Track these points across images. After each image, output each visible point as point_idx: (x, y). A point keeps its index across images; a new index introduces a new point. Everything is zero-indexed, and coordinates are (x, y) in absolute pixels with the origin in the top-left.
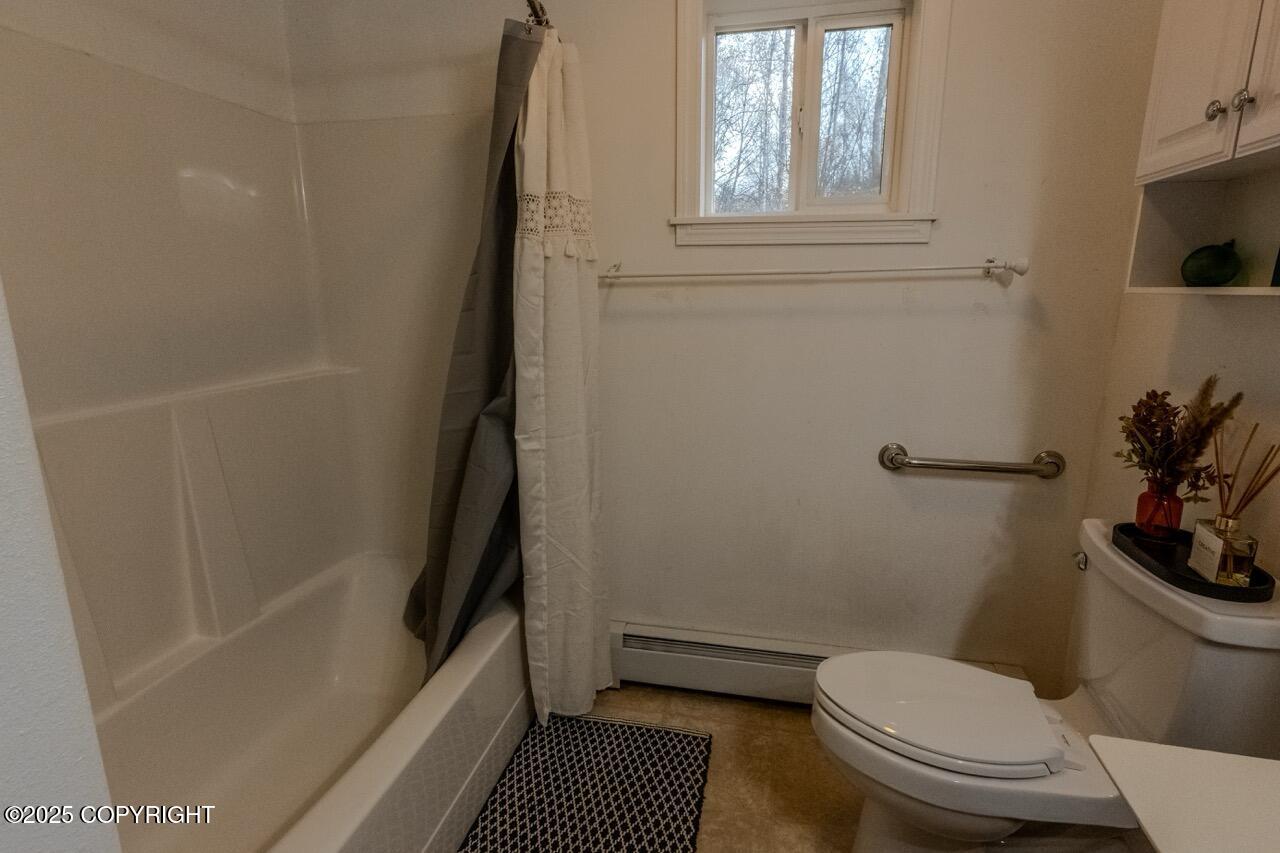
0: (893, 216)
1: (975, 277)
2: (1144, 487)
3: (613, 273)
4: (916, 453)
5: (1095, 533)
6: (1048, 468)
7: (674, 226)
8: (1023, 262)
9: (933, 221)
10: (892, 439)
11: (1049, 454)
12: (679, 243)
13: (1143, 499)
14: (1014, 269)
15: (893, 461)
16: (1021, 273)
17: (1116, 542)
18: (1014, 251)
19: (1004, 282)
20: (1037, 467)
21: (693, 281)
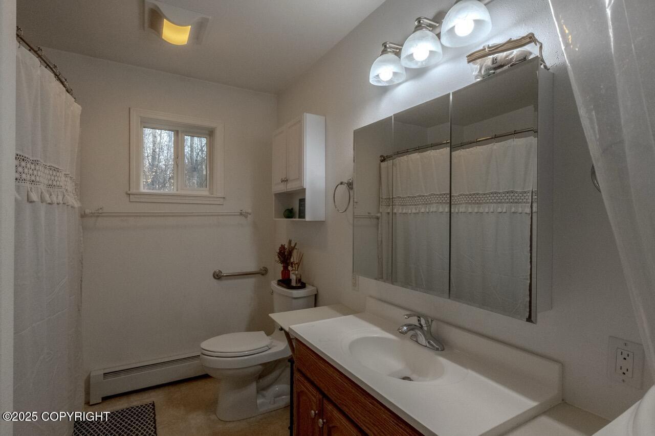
0: (210, 196)
1: (237, 215)
2: (282, 269)
3: (100, 211)
4: (225, 273)
5: (274, 284)
6: (263, 272)
7: (129, 194)
8: (250, 211)
9: (224, 198)
10: (217, 269)
11: (263, 268)
12: (131, 200)
13: (282, 272)
14: (248, 213)
15: (218, 276)
16: (250, 214)
17: (279, 284)
18: (247, 208)
19: (246, 217)
20: (261, 272)
21: (137, 215)
